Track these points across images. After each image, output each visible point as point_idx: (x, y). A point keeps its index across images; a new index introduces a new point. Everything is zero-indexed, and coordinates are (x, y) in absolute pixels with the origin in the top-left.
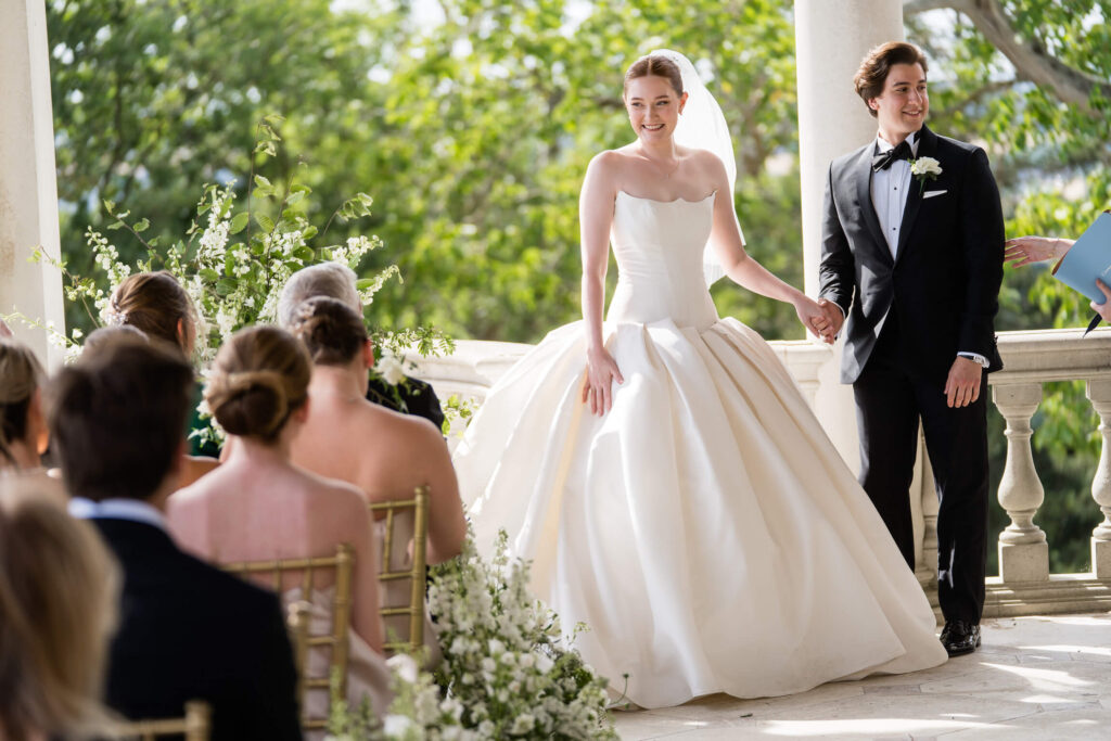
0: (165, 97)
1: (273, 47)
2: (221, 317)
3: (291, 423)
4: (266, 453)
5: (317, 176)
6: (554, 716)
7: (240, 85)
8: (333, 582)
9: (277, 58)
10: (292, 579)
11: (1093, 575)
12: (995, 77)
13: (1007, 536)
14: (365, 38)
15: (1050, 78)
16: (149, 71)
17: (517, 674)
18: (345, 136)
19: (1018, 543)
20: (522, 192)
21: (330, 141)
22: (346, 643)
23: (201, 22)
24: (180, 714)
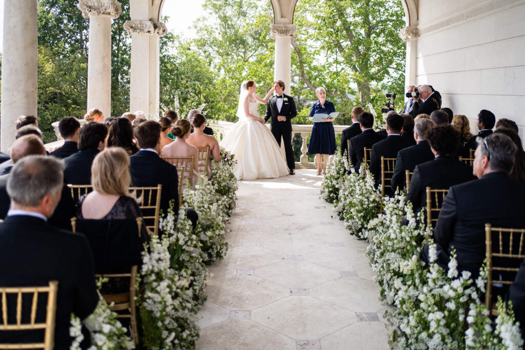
0: (184, 82)
1: (200, 75)
2: (182, 116)
3: (185, 135)
4: (181, 139)
5: (205, 95)
6: (228, 184)
7: (194, 80)
8: (191, 161)
9: (200, 77)
10: (184, 160)
11: (314, 163)
12: (304, 87)
13: (302, 156)
14: (213, 75)
15: (312, 87)
16: (182, 78)
17: (222, 176)
18: (209, 89)
19: (303, 157)
20: (234, 99)
21: (207, 90)
22: (192, 171)
23: (189, 71)
24: (157, 186)
